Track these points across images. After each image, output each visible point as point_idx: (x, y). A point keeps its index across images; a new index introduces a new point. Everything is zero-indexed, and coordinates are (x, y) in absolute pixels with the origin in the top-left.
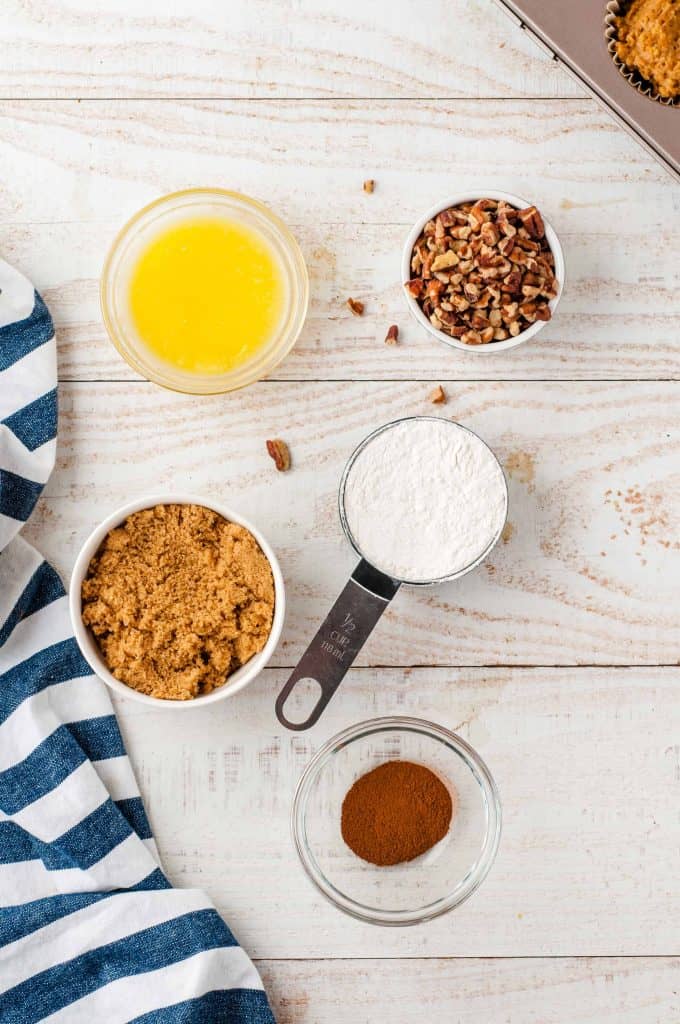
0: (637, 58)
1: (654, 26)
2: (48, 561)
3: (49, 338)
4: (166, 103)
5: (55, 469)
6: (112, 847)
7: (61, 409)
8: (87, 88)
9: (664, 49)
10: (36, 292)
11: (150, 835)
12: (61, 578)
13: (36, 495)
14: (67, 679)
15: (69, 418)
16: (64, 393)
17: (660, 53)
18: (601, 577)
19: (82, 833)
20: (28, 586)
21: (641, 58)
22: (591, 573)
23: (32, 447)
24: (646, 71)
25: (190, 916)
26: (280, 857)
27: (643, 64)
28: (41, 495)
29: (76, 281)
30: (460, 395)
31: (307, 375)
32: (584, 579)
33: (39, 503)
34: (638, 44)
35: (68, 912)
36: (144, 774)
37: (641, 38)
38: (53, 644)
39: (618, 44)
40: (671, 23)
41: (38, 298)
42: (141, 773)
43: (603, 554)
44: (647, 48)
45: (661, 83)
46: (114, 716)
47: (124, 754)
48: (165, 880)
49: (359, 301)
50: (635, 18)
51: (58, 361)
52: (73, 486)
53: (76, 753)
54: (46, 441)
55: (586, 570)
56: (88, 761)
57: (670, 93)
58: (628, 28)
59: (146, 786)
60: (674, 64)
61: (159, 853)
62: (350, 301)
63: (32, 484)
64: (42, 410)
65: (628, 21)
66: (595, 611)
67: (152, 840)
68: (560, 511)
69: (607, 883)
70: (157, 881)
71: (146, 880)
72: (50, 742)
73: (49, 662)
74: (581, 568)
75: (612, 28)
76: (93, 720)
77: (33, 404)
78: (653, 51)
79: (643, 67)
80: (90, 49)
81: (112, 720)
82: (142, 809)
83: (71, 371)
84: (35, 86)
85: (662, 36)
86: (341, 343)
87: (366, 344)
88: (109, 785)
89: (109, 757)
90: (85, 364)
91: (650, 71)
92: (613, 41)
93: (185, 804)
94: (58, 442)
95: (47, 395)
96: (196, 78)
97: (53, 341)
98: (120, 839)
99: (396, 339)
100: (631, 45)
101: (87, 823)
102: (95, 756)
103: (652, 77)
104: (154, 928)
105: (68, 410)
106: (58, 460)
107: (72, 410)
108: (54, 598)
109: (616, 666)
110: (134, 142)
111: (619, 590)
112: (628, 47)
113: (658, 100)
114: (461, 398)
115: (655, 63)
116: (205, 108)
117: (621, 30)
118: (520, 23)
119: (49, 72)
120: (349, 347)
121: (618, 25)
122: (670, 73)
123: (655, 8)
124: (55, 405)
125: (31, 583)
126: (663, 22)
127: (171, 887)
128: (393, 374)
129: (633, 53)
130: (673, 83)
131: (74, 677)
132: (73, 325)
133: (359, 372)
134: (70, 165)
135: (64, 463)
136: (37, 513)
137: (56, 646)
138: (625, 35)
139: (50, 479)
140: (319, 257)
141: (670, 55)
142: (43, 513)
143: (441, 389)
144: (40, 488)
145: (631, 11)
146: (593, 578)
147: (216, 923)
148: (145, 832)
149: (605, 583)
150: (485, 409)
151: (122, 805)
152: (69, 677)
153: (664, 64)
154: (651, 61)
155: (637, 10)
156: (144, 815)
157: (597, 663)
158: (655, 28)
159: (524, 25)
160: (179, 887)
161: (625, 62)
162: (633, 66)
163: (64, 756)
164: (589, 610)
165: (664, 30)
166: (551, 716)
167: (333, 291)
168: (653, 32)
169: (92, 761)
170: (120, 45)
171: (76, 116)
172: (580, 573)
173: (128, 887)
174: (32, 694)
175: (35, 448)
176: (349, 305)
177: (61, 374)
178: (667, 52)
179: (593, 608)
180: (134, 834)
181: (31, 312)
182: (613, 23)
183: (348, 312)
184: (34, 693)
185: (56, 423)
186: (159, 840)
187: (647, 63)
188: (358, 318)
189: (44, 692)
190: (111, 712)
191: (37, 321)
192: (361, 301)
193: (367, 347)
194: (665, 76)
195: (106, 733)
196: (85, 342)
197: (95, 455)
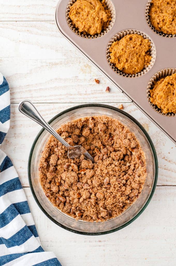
0: (156, 102)
1: (161, 93)
2: (8, 156)
3: (8, 90)
4: (42, 22)
5: (10, 129)
6: (26, 240)
7: (11, 111)
8: (19, 18)
9: (164, 100)
10: (4, 77)
11: (38, 236)
12: (12, 161)
13: (4, 136)
14: (13, 191)
15: (14, 114)
16: (12, 107)
17: (163, 101)
18: (168, 160)
19: (17, 236)
20: (2, 163)
21: (158, 102)
22: (166, 158)
23: (3, 122)
24: (159, 106)
25: (49, 260)
26: (76, 242)
27: (158, 104)
28: (6, 136)
29: (15, 74)
30: (127, 107)
31: (83, 101)
32: (164, 160)
33: (5, 139)
34: (156, 98)
35: (14, 259)
36: (36, 218)
37: (157, 96)
38: (9, 180)
39: (151, 98)
40: (166, 92)
41: (4, 79)
42: (35, 218)
43: (169, 153)
44: (159, 99)
45: (163, 109)
46: (27, 201)
47: (30, 212)
48: (42, 249)
49: (98, 79)
50: (156, 90)
51: (10, 97)
52: (15, 134)
53: (16, 212)
54: (7, 120)
55: (164, 158)
56: (19, 214)
57: (166, 112)
58: (154, 93)
59: (36, 221)
60: (167, 104)
61: (41, 241)
62: (95, 79)
63: (3, 133)
64: (6, 111)
65: (153, 91)
66: (167, 169)
67: (38, 237)
68: (156, 140)
69: (171, 249)
70: (40, 249)
71: (37, 250)
72: (8, 209)
73: (8, 185)
74: (163, 157)
75: (149, 93)
76: (21, 202)
77: (3, 110)
78: (161, 101)
79: (158, 105)
80: (19, 6)
81: (26, 202)
82: (35, 228)
83: (14, 100)
84: (3, 17)
85: (164, 96)
86: (93, 92)
87: (100, 92)
88: (26, 222)
89: (25, 213)
90: (18, 98)
91: (160, 106)
92: (150, 97)
93: (48, 227)
94: (11, 121)
95: (7, 107)
96: (50, 15)
97: (9, 91)
98: (29, 238)
99: (109, 90)
100: (154, 98)
101: (18, 233)
102: (21, 213)
103: (161, 107)
104: (39, 264)
105: (13, 112)
106: (10, 126)
107: (14, 112)
108: (9, 167)
109: (173, 186)
110: (32, 34)
111: (174, 163)
112: (154, 99)
113: (163, 114)
114: (128, 108)
115: (162, 104)
116: (53, 24)
117: (152, 94)
118: (122, 91)
119: (7, 13)
120: (95, 93)
121: (151, 92)
122: (166, 107)
123: (162, 88)
124: (9, 110)
125: (3, 162)
126: (164, 92)
127: (44, 251)
128: (108, 101)
129: (155, 100)
130: (167, 110)
131: (15, 190)
132: (15, 87)
133: (98, 100)
134: (14, 40)
135: (12, 127)
136: (4, 142)
137: (10, 181)
138: (153, 95)
139: (8, 131)
140: (86, 67)
141: (166, 101)
142: (6, 142)
143: (122, 105)
144: (5, 134)
145: (154, 88)
146: (166, 160)
147: (57, 262)
148: (36, 235)
149: (170, 161)
150: (135, 111)
151: (29, 227)
152: (14, 190)
153: (164, 104)
154: (161, 103)
155: (156, 87)
156: (36, 230)
157: (168, 185)
158: (161, 94)
159: (123, 92)
160: (46, 251)
161: (153, 103)
162: (155, 104)
163: (12, 213)
164: (165, 169)
165: (164, 94)
166: (154, 200)
167: (90, 77)
168: (161, 95)
169: (20, 214)
170: (28, 5)
171: (15, 26)
172: (163, 158)
173: (31, 251)
174: (3, 195)
175: (4, 122)
176: (95, 81)
177: (11, 101)
178: (165, 101)
179: (166, 169)
180: (33, 236)
181: (2, 83)
182: (149, 92)
183: (95, 83)
184: (4, 194)
185: (10, 115)
186: (40, 237)
187: (159, 104)
188: (98, 84)
189: (6, 194)
190: (26, 200)
191: (4, 85)
192: (99, 80)
193: (100, 93)
194: (165, 107)
195: (25, 206)
196: (18, 92)
197: (21, 125)
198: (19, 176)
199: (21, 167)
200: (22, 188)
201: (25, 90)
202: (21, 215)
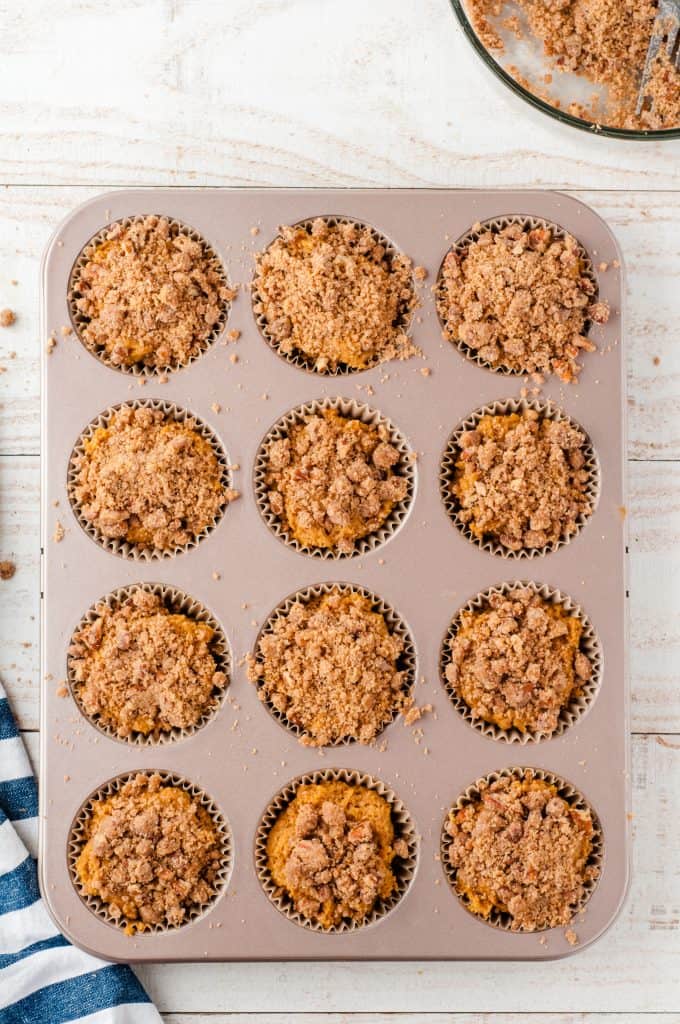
8: (14, 175)
46: (33, 777)
56: (7, 821)
76: (12, 781)
80: (18, 137)
81: (31, 781)
89: (27, 817)
96: (119, 166)
102: (14, 816)
147: (130, 978)
169: (11, 820)
170: (47, 134)
190: (30, 774)
195: (25, 794)
196: (9, 418)
197: (18, 526)
198: (7, 693)
199: (14, 666)
200: (19, 735)
201: (33, 412)
202: (14, 822)
